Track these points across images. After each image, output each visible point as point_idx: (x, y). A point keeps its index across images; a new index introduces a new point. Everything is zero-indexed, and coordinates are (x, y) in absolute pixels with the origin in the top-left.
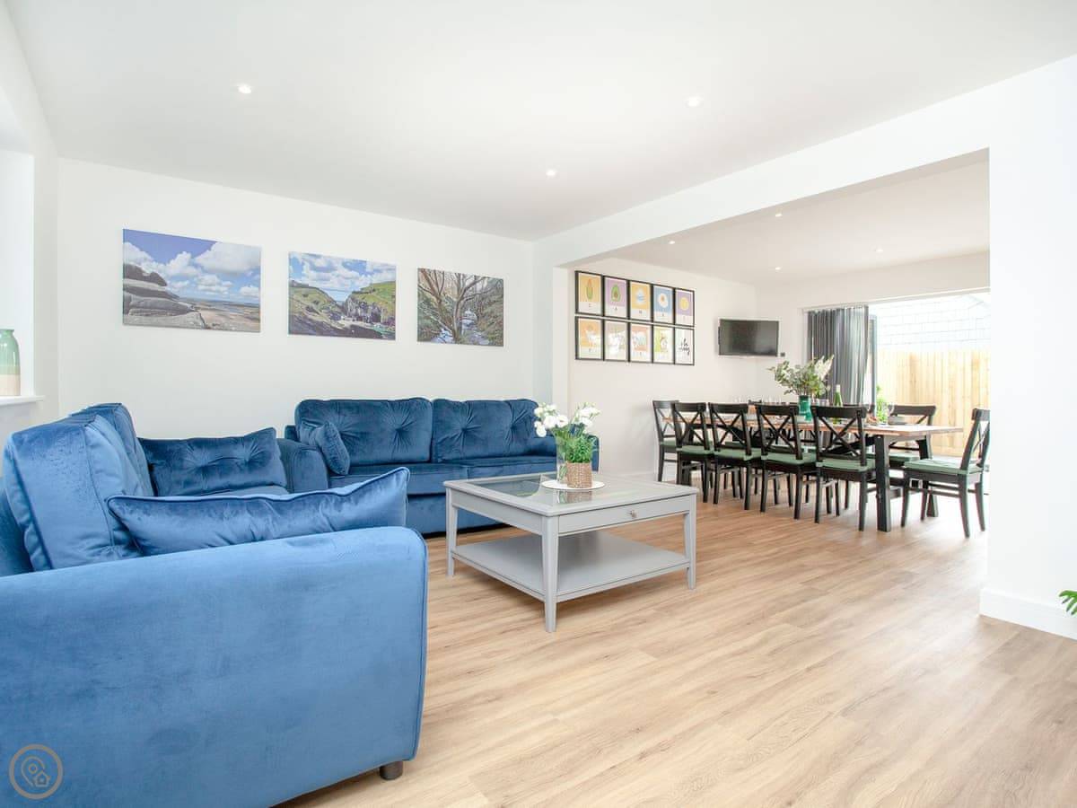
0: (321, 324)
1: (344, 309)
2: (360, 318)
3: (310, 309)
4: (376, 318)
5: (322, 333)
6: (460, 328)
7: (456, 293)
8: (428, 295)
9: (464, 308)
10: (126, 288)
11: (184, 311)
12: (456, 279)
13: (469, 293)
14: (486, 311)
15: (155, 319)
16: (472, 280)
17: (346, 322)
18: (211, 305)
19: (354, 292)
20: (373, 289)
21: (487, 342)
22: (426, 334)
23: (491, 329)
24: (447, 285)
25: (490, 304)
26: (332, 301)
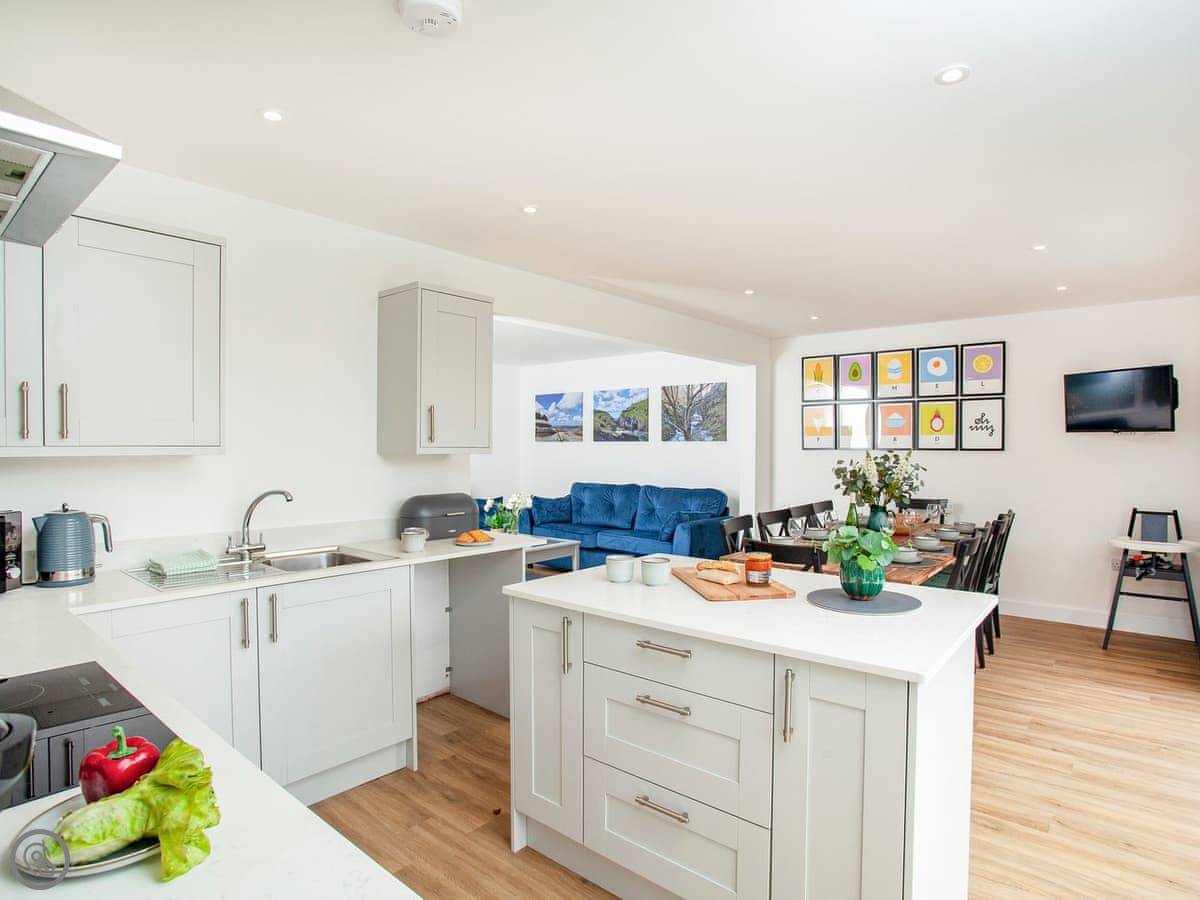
0: (608, 434)
1: (618, 423)
2: (626, 428)
3: (602, 426)
4: (635, 427)
5: (607, 440)
6: (689, 429)
7: (686, 400)
8: (667, 406)
9: (693, 412)
10: (537, 424)
11: (553, 433)
12: (686, 390)
13: (696, 399)
14: (709, 412)
15: (545, 438)
16: (699, 388)
17: (619, 432)
18: (563, 428)
19: (624, 412)
20: (633, 408)
21: (711, 438)
22: (667, 436)
23: (714, 427)
24: (680, 396)
25: (713, 405)
26: (612, 419)
